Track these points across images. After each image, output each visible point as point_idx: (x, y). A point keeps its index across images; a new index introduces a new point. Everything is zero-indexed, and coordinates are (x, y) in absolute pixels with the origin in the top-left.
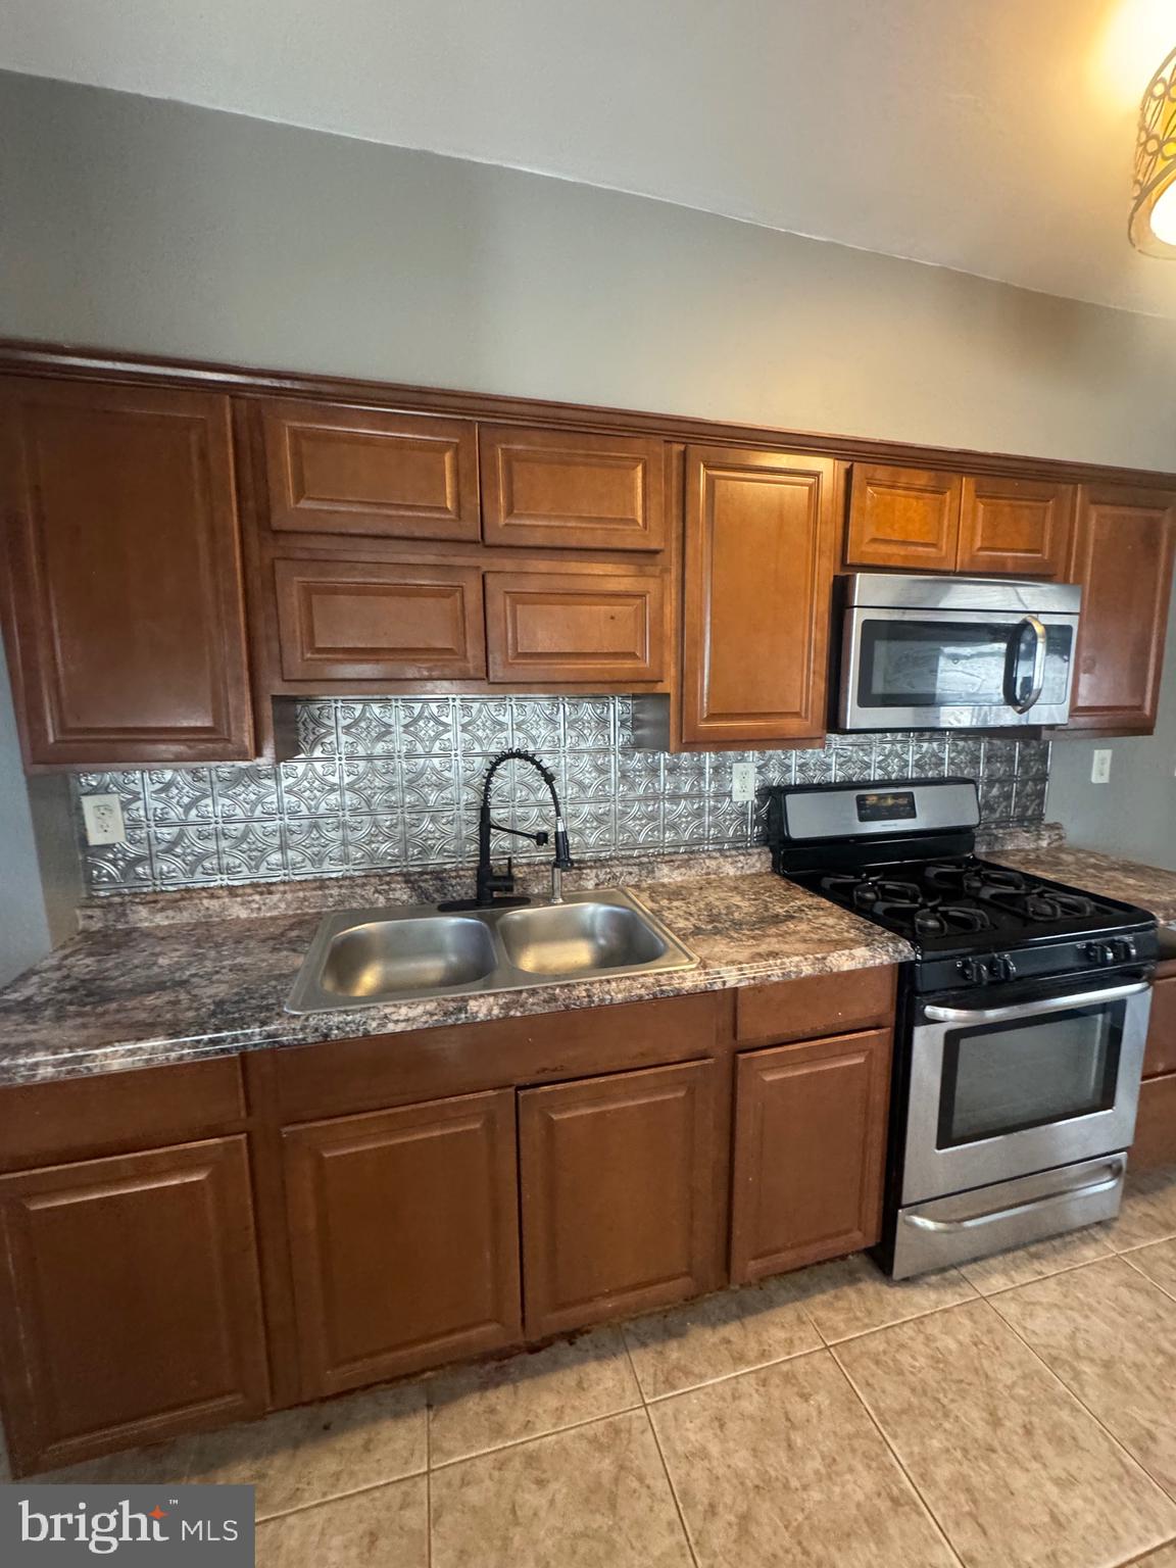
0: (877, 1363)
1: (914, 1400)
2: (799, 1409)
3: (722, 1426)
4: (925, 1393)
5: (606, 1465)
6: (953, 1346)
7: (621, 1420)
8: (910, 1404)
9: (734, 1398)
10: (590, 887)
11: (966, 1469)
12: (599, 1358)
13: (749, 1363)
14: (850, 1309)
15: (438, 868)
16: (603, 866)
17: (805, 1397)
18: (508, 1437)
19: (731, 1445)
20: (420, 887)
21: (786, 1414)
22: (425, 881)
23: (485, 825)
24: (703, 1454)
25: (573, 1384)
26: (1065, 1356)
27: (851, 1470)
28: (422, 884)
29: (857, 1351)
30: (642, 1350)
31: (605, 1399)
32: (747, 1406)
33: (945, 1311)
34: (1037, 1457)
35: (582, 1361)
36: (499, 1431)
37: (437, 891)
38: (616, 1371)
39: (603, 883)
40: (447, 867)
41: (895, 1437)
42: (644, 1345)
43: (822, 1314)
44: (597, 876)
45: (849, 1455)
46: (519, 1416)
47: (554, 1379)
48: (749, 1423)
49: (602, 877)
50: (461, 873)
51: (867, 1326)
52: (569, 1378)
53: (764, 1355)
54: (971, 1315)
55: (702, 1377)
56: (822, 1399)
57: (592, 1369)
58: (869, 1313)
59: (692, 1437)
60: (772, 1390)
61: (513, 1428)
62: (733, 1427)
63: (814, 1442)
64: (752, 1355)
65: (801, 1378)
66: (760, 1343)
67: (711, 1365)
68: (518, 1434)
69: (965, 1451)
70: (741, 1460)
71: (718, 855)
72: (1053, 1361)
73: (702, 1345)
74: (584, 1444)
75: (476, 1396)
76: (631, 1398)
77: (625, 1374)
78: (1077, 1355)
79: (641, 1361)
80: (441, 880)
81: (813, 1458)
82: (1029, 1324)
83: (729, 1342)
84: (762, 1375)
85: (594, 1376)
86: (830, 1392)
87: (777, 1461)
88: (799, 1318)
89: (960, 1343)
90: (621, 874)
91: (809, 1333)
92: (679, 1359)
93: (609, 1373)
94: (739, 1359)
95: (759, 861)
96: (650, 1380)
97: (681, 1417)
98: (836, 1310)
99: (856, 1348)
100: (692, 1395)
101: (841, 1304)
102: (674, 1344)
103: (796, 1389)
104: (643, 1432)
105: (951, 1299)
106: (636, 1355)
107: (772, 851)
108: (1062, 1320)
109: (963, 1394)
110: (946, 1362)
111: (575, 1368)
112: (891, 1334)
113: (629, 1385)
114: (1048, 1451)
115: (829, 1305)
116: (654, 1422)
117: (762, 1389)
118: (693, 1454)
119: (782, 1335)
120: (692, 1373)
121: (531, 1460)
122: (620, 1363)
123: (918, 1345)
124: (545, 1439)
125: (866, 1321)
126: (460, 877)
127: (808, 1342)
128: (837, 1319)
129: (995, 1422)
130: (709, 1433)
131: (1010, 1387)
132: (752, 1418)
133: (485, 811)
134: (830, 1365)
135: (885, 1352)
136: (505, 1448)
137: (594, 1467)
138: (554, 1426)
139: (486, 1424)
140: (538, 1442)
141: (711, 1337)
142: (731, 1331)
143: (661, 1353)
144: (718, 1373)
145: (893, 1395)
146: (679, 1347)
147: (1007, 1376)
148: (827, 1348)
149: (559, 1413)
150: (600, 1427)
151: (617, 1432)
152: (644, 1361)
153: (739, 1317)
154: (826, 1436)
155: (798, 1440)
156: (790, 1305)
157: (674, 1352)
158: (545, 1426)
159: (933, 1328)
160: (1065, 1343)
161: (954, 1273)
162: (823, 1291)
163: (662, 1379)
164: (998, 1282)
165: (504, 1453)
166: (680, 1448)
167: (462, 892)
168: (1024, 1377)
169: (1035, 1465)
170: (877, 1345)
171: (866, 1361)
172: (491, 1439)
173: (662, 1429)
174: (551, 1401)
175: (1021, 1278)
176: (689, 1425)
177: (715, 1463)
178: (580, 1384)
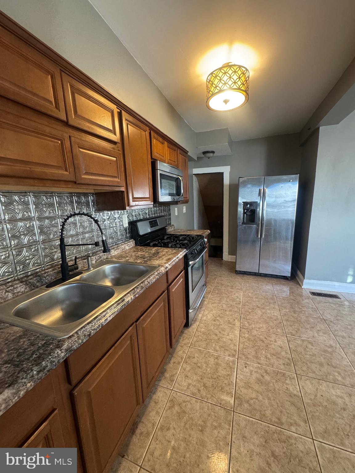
0: (198, 342)
1: (207, 342)
2: (195, 360)
3: (188, 377)
4: (206, 339)
5: (177, 408)
6: (204, 330)
7: (171, 398)
8: (207, 343)
9: (185, 370)
10: (94, 263)
11: (219, 344)
12: (154, 393)
13: (181, 362)
14: (187, 338)
15: (33, 272)
16: (96, 255)
17: (194, 358)
18: (151, 432)
19: (192, 378)
20: (30, 282)
21: (194, 363)
22: (31, 279)
23: (63, 246)
24: (189, 384)
25: (154, 404)
26: (215, 319)
27: (209, 361)
28: (31, 281)
29: (194, 343)
30: (161, 382)
31: (163, 399)
32: (188, 369)
33: (199, 325)
34: (223, 335)
35: (151, 398)
36: (148, 434)
37: (38, 282)
38: (160, 391)
39: (97, 260)
40: (38, 270)
41: (209, 350)
42: (160, 380)
43: (184, 342)
44: (96, 258)
45: (207, 359)
46: (150, 425)
47: (149, 409)
48: (191, 371)
49: (97, 258)
50: (47, 271)
51: (191, 338)
52: (152, 404)
53: (182, 358)
54: (201, 323)
55: (176, 373)
56: (196, 355)
57: (155, 397)
58: (190, 335)
59: (185, 384)
60: (189, 362)
61: (151, 429)
62: (189, 375)
63: (202, 362)
64: (180, 360)
65: (190, 356)
66: (180, 357)
67: (176, 369)
68: (153, 428)
69: (217, 342)
70: (195, 378)
71: (123, 244)
72: (214, 321)
73: (171, 368)
74: (169, 411)
75: (134, 437)
76: (168, 392)
77: (162, 389)
78: (216, 317)
79: (163, 384)
80: (39, 276)
81: (203, 365)
82: (208, 318)
83: (175, 362)
84: (185, 361)
85: (157, 398)
86: (196, 353)
87: (199, 371)
88: (181, 346)
89: (204, 328)
90: (102, 256)
91: (185, 347)
92: (169, 375)
93: (159, 393)
94: (179, 363)
95: (132, 243)
96: (168, 385)
97: (180, 384)
98: (185, 340)
99: (193, 342)
100: (178, 378)
101: (185, 338)
102: (166, 374)
103: (192, 358)
104: (177, 394)
105: (198, 323)
106: (161, 384)
107: (134, 240)
108: (211, 314)
109: (210, 335)
110: (205, 333)
111: (151, 401)
112: (195, 336)
113: (166, 390)
114: (224, 333)
115: (183, 340)
116: (177, 391)
117: (187, 364)
118: (188, 387)
119: (181, 352)
120: (174, 375)
121: (161, 429)
122: (160, 389)
123: (200, 334)
124: (160, 422)
125: (191, 337)
126: (47, 272)
127: (186, 349)
128: (186, 341)
129: (216, 335)
130: (187, 380)
131: (214, 329)
132: (190, 370)
133: (62, 240)
134: (192, 349)
135: (197, 339)
136: (154, 435)
137: (175, 412)
138: (159, 416)
139: (144, 437)
140: (159, 423)
141: (171, 365)
142: (173, 360)
143: (165, 378)
144: (178, 369)
145: (203, 344)
146: (167, 373)
147: (212, 328)
148: (190, 347)
149: (158, 413)
150: (168, 404)
151: (172, 400)
152: (163, 383)
153: (172, 357)
154: (202, 360)
155: (199, 365)
156: (178, 346)
157: (167, 375)
158: (157, 419)
159: (199, 329)
160: (214, 317)
161: (194, 319)
162: (180, 339)
163: (170, 382)
164: (200, 315)
165: (155, 436)
166: (185, 388)
167: (49, 279)
168: (214, 326)
169: (224, 336)
170: (195, 339)
171: (196, 343)
172: (148, 438)
173: (179, 390)
174: (153, 413)
175: (202, 313)
176: (183, 383)
177: (192, 383)
178: (156, 403)
